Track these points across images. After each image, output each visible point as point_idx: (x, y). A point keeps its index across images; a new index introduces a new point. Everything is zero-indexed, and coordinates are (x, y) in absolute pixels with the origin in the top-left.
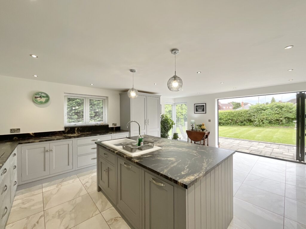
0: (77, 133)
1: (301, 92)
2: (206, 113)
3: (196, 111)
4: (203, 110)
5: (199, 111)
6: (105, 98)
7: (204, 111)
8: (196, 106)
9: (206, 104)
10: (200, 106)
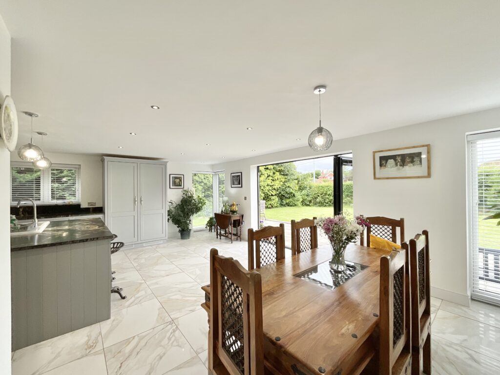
0: (22, 215)
1: (337, 156)
2: (242, 187)
5: (236, 183)
6: (77, 166)
7: (240, 184)
8: (233, 177)
9: (241, 173)
10: (236, 176)
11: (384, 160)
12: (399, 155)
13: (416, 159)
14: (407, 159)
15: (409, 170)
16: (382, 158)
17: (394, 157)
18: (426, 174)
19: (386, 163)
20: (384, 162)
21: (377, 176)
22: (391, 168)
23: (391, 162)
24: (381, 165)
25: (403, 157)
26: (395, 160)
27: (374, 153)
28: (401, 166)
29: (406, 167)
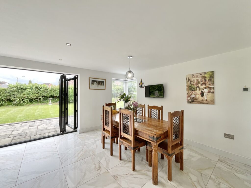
1: (63, 74)
11: (93, 82)
12: (98, 81)
13: (102, 83)
14: (100, 83)
15: (101, 87)
16: (92, 81)
17: (96, 81)
18: (104, 89)
19: (94, 83)
20: (93, 83)
21: (90, 88)
22: (95, 85)
23: (95, 83)
24: (92, 84)
25: (99, 82)
26: (97, 83)
27: (90, 78)
28: (98, 85)
29: (100, 86)
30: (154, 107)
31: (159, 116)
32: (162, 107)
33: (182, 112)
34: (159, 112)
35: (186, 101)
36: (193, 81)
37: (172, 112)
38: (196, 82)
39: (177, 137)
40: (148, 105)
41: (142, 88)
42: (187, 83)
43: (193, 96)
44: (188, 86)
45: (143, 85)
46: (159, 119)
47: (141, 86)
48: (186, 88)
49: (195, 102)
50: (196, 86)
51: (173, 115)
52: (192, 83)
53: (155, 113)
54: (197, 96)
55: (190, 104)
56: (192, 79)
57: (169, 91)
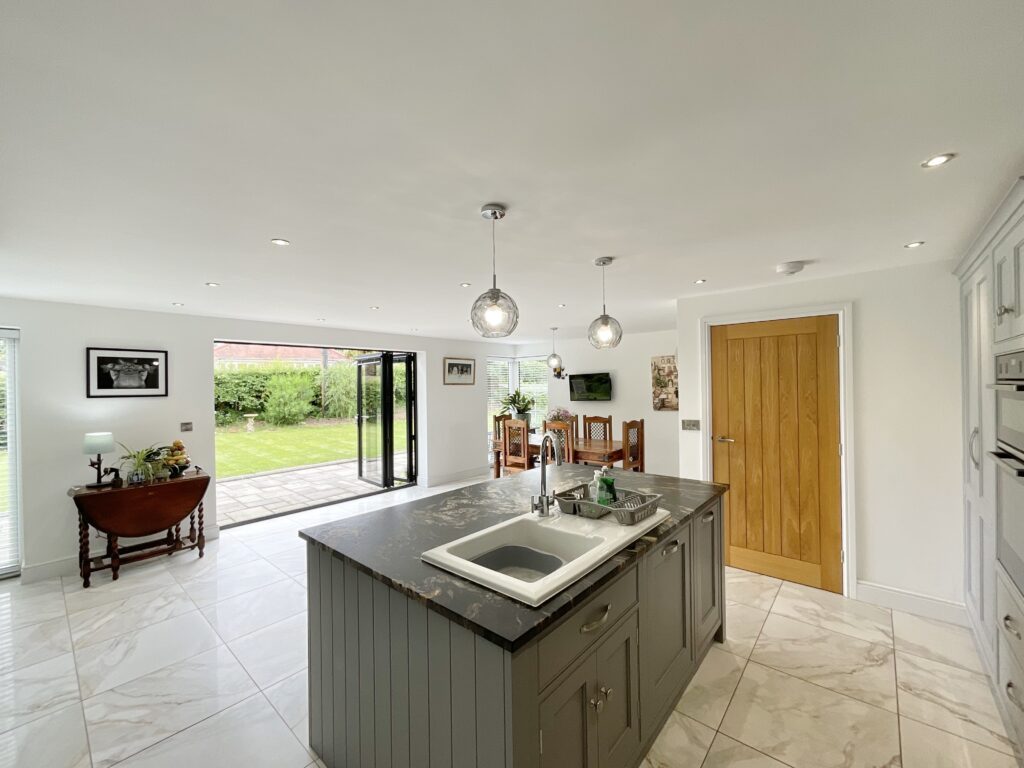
1: (388, 352)
3: (100, 386)
4: (152, 382)
5: (124, 384)
7: (155, 385)
8: (102, 361)
10: (126, 360)
11: (451, 366)
12: (460, 364)
13: (468, 370)
14: (464, 369)
15: (465, 378)
17: (457, 365)
18: (472, 382)
20: (451, 369)
21: (446, 382)
22: (456, 375)
23: (455, 369)
24: (449, 372)
25: (463, 366)
26: (458, 369)
27: (444, 358)
28: (461, 374)
29: (463, 376)
30: (596, 419)
31: (605, 435)
32: (610, 417)
33: (642, 422)
34: (605, 428)
35: (652, 405)
36: (663, 369)
37: (628, 422)
38: (667, 371)
39: (635, 459)
40: (585, 417)
41: (561, 380)
42: (653, 372)
43: (663, 396)
44: (654, 378)
45: (563, 373)
46: (605, 439)
47: (559, 375)
48: (651, 381)
49: (667, 407)
50: (667, 379)
51: (629, 426)
52: (661, 372)
53: (597, 430)
54: (670, 396)
55: (660, 412)
56: (661, 366)
57: (621, 386)
